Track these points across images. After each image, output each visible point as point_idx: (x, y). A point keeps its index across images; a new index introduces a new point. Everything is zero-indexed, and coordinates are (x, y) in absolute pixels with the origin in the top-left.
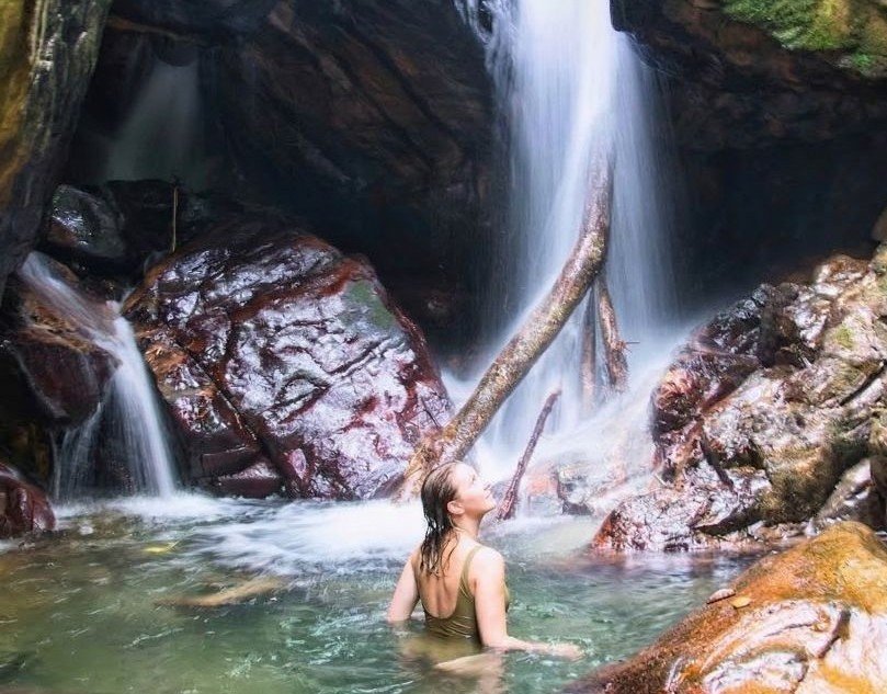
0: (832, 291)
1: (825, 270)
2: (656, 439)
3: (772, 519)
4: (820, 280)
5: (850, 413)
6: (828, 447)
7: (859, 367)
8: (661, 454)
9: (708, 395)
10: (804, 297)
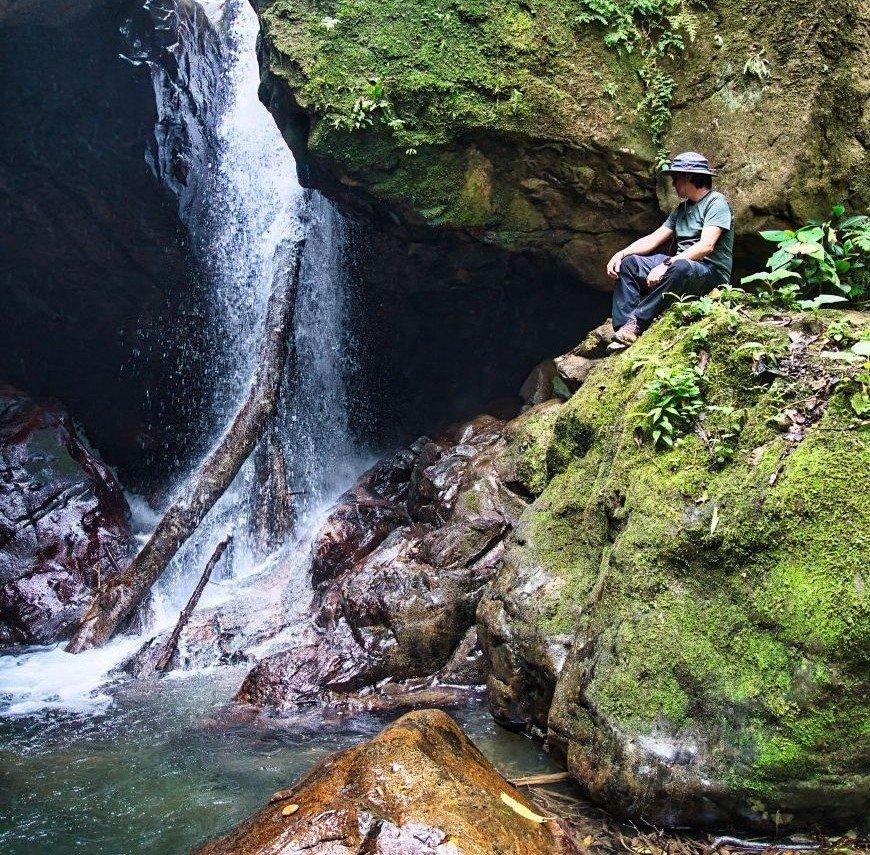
0: (471, 452)
1: (469, 431)
2: (315, 587)
3: (399, 676)
4: (462, 441)
5: (473, 574)
6: (450, 607)
7: (482, 532)
8: (317, 601)
9: (362, 545)
10: (445, 458)
